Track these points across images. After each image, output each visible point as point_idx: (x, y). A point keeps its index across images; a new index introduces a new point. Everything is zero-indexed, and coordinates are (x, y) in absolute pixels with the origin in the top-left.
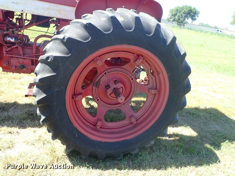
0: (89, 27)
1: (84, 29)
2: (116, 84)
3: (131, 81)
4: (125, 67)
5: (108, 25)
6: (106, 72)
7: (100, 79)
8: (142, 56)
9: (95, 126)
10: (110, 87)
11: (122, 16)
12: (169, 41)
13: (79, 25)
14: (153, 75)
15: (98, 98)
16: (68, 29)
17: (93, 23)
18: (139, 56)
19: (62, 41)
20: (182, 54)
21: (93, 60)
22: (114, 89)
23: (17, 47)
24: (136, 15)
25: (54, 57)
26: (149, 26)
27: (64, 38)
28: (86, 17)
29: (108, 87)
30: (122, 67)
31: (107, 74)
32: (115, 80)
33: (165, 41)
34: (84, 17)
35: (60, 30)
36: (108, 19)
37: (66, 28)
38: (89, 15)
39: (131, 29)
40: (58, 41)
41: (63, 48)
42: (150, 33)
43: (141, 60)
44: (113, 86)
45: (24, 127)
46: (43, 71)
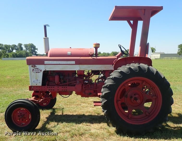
0: (121, 73)
1: (119, 73)
2: (135, 95)
3: (142, 93)
4: (138, 87)
5: (128, 70)
6: (129, 90)
7: (127, 94)
8: (145, 81)
9: (128, 117)
10: (132, 97)
11: (133, 66)
12: (155, 73)
13: (117, 72)
14: (152, 89)
15: (128, 103)
16: (113, 74)
17: (122, 71)
18: (143, 81)
19: (112, 78)
20: (163, 78)
21: (124, 85)
22: (135, 98)
23: (88, 85)
24: (138, 65)
25: (110, 85)
26: (145, 69)
27: (113, 77)
28: (120, 69)
29: (131, 97)
30: (137, 87)
31: (130, 91)
32: (134, 94)
33: (153, 73)
34: (118, 69)
35: (110, 75)
36: (128, 69)
37: (112, 73)
38: (120, 68)
39: (137, 71)
40: (110, 79)
41: (112, 81)
42: (145, 71)
43: (145, 83)
44: (134, 97)
45: (92, 123)
46: (105, 91)
